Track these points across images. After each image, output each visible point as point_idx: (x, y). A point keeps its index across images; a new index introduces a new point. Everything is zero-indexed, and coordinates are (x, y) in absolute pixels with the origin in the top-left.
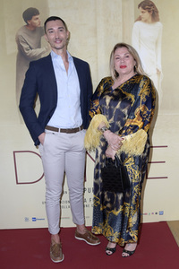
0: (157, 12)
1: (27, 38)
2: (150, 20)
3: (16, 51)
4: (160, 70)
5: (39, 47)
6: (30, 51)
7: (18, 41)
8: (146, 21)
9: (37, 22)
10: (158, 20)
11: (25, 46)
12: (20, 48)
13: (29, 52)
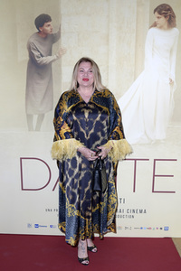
0: (174, 17)
1: (38, 46)
2: (166, 26)
3: (27, 58)
4: (173, 80)
5: (50, 54)
6: (41, 59)
7: (29, 49)
8: (161, 28)
9: (48, 29)
10: (175, 26)
11: (36, 53)
12: (31, 55)
13: (39, 60)
